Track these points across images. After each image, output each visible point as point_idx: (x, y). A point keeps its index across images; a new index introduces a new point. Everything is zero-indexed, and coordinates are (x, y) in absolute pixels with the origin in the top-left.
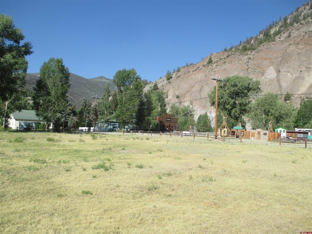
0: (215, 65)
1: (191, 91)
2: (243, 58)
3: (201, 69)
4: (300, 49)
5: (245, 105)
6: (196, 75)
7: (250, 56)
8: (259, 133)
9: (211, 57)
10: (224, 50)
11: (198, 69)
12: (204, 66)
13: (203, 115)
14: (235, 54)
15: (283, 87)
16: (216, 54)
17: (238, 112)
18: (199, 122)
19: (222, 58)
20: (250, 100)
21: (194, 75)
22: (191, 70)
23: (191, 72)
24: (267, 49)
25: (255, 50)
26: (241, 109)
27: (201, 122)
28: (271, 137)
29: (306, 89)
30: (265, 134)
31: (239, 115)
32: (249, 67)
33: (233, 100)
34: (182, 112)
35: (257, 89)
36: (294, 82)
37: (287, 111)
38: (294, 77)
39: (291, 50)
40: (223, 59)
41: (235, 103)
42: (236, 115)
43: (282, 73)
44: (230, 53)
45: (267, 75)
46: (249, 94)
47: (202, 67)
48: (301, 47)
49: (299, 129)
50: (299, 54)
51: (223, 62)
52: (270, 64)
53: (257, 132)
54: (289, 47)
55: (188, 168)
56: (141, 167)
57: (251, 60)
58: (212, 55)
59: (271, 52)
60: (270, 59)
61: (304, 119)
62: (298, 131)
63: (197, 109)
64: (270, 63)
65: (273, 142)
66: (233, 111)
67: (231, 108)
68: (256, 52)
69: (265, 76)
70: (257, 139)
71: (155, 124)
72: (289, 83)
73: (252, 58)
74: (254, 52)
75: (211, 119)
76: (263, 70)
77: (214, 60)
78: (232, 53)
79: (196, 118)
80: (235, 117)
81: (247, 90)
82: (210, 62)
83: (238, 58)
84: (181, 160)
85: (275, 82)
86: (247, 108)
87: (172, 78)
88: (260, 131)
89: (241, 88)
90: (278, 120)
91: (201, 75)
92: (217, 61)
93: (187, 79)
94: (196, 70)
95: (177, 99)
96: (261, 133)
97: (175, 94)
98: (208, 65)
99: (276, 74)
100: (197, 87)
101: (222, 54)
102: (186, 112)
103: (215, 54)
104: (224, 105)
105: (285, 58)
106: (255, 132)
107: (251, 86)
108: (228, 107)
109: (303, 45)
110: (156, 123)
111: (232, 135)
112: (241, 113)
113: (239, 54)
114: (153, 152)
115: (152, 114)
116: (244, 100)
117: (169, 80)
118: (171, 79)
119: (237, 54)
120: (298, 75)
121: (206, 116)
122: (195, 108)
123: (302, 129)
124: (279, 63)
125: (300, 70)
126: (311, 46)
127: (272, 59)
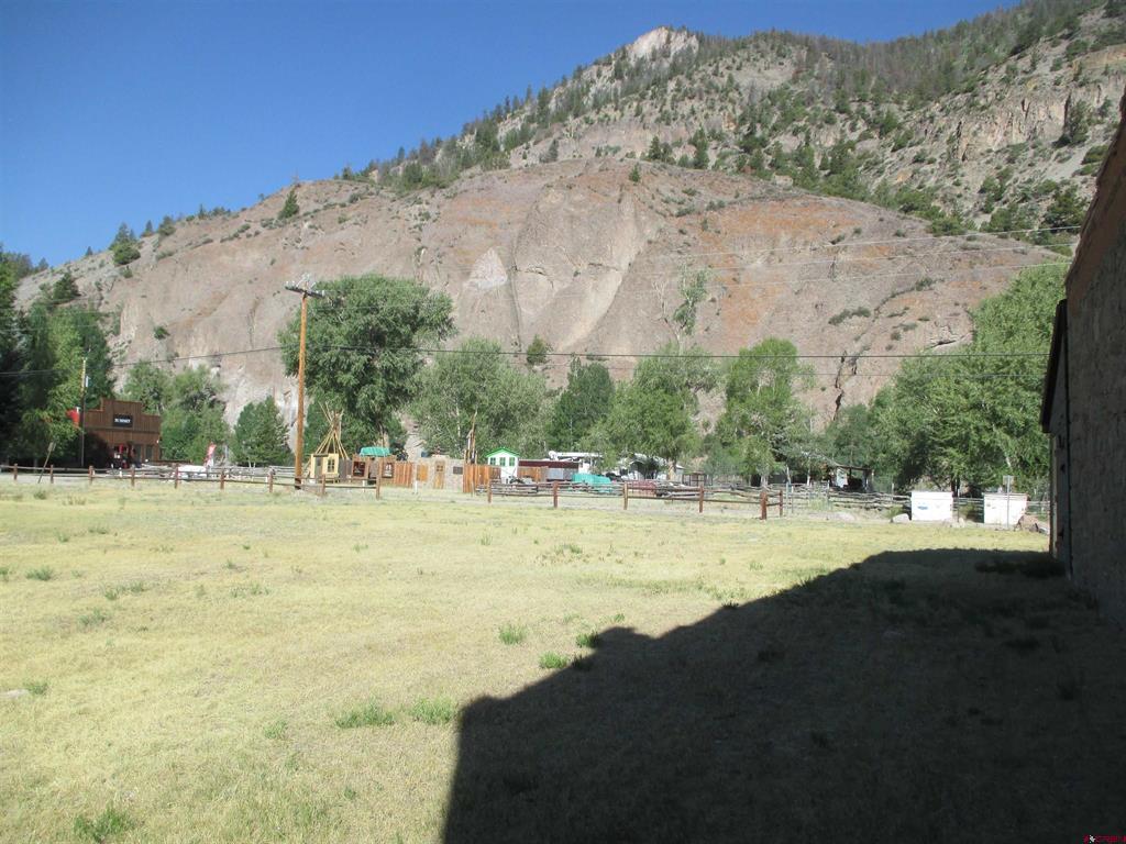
0: (306, 225)
1: (215, 313)
2: (403, 212)
3: (257, 233)
4: (577, 205)
5: (403, 375)
6: (234, 252)
7: (426, 207)
9: (292, 192)
10: (341, 175)
11: (243, 231)
12: (267, 224)
13: (260, 405)
14: (378, 193)
15: (524, 320)
16: (313, 185)
17: (380, 397)
18: (243, 429)
19: (335, 204)
20: (420, 357)
21: (227, 253)
22: (217, 234)
23: (217, 242)
24: (480, 190)
25: (444, 187)
26: (390, 387)
27: (250, 430)
28: (471, 479)
29: (589, 330)
30: (457, 471)
31: (383, 407)
32: (424, 242)
33: (364, 358)
34: (176, 392)
35: (443, 325)
36: (556, 304)
37: (524, 399)
38: (556, 289)
39: (551, 204)
40: (338, 206)
41: (369, 368)
42: (374, 408)
43: (524, 275)
44: (362, 187)
45: (477, 277)
46: (415, 339)
47: (261, 229)
48: (578, 198)
49: (560, 454)
51: (337, 216)
52: (490, 241)
53: (434, 464)
54: (546, 196)
55: (196, 571)
56: (45, 576)
57: (431, 220)
58: (299, 186)
59: (493, 202)
60: (490, 227)
61: (578, 423)
62: (557, 460)
63: (239, 381)
64: (489, 237)
65: (475, 496)
66: (363, 395)
67: (354, 382)
68: (447, 197)
69: (471, 280)
70: (434, 487)
71: (64, 437)
72: (541, 307)
73: (434, 216)
74: (439, 195)
75: (288, 420)
76: (467, 260)
77: (305, 206)
78: (367, 189)
79: (232, 415)
80: (370, 414)
81: (408, 326)
82: (291, 211)
83: (390, 210)
84: (173, 554)
85: (502, 303)
86: (408, 386)
87: (137, 256)
88: (444, 462)
89: (390, 319)
90: (502, 424)
91: (255, 255)
92: (316, 211)
93: (200, 266)
94: (236, 236)
95: (157, 341)
96: (446, 467)
97: (152, 322)
98: (280, 222)
99: (505, 278)
100: (240, 300)
101: (336, 187)
102: (192, 393)
103: (307, 184)
104: (332, 374)
105: (534, 226)
106: (430, 465)
107: (422, 313)
108: (345, 378)
109: (583, 194)
110: (71, 436)
111: (355, 474)
112: (388, 402)
113: (392, 195)
114: (72, 539)
115: (52, 401)
116: (401, 359)
117: (125, 263)
118: (137, 261)
119: (385, 194)
120: (566, 286)
121: (269, 408)
122: (230, 379)
123: (568, 454)
124: (515, 242)
125: (574, 269)
126: (605, 199)
127: (496, 225)
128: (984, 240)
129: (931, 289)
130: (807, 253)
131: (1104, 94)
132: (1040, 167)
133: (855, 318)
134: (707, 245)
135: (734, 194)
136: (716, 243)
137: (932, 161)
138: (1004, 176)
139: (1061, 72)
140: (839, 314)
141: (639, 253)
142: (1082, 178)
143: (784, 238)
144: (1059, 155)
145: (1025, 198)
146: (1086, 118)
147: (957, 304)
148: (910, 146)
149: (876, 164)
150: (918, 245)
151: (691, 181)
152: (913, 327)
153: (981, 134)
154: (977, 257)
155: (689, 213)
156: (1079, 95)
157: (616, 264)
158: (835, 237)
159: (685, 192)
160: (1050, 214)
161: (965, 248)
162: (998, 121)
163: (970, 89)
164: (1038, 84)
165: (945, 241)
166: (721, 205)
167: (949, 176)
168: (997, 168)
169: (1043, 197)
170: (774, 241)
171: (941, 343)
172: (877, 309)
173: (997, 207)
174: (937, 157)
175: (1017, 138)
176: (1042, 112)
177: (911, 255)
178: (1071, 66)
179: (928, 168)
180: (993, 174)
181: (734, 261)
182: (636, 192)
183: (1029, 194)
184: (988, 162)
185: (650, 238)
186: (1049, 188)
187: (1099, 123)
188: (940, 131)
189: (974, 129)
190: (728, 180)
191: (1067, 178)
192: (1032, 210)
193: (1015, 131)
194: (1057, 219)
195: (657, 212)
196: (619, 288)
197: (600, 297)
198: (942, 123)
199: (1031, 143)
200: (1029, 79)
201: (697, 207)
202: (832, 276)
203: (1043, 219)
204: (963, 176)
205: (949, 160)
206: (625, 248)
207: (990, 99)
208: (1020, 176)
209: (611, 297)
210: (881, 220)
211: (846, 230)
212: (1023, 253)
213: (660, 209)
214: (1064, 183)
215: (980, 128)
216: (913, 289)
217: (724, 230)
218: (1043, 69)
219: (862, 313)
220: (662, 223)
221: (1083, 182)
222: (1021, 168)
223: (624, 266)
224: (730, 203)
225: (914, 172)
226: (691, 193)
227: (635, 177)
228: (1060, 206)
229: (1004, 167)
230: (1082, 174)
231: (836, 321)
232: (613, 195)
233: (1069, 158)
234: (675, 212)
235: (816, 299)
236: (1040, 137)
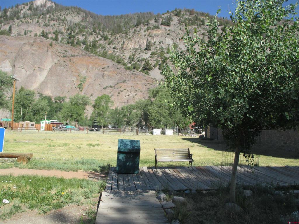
4: (34, 50)
8: (27, 124)
29: (38, 86)
30: (32, 125)
36: (28, 78)
37: (43, 106)
38: (28, 74)
39: (26, 49)
43: (17, 69)
45: (2, 67)
48: (35, 48)
50: (33, 54)
53: (25, 123)
54: (25, 46)
59: (5, 45)
60: (5, 53)
64: (4, 56)
70: (26, 130)
72: (23, 78)
96: (29, 124)
99: (12, 69)
105: (20, 55)
106: (24, 124)
109: (36, 47)
120: (31, 73)
124: (14, 59)
125: (34, 68)
126: (43, 50)
127: (7, 52)
128: (136, 72)
129: (126, 83)
130: (96, 71)
131: (154, 40)
132: (141, 54)
133: (109, 88)
134: (71, 66)
135: (77, 53)
136: (74, 66)
137: (117, 49)
138: (134, 55)
139: (146, 33)
140: (105, 87)
141: (52, 66)
142: (150, 58)
143: (90, 66)
144: (145, 52)
145: (138, 61)
146: (151, 44)
147: (132, 87)
148: (112, 44)
149: (104, 47)
150: (123, 72)
151: (66, 48)
152: (123, 91)
153: (129, 44)
154: (135, 76)
155: (66, 57)
156: (150, 39)
157: (46, 68)
158: (103, 67)
159: (64, 51)
160: (144, 66)
161: (133, 74)
162: (133, 42)
163: (126, 33)
164: (141, 35)
165: (128, 72)
166: (74, 56)
167: (122, 53)
168: (133, 53)
169: (142, 61)
170: (88, 67)
171: (128, 95)
172: (114, 86)
173: (132, 63)
174: (119, 48)
175: (137, 47)
176: (142, 42)
177: (121, 74)
178: (148, 32)
179: (116, 50)
180: (132, 54)
181: (78, 71)
182: (52, 49)
183: (139, 60)
184: (130, 51)
185: (55, 62)
186: (143, 60)
187: (153, 46)
188: (119, 42)
189: (127, 43)
190: (75, 49)
191: (148, 58)
192: (140, 64)
193: (136, 45)
194: (146, 67)
195: (57, 55)
196: (47, 75)
197: (41, 77)
198: (120, 40)
199: (139, 48)
200: (139, 33)
201: (68, 55)
202: (103, 77)
203: (143, 67)
204: (125, 54)
205: (121, 49)
206: (49, 64)
207: (131, 36)
208: (137, 56)
209: (44, 77)
210: (114, 65)
211: (106, 66)
212: (145, 76)
213: (58, 54)
214: (147, 59)
215: (129, 43)
216: (122, 82)
217: (75, 62)
218: (142, 31)
219: (111, 87)
220: (59, 58)
221: (151, 59)
222: (137, 54)
223: (48, 69)
224: (77, 56)
225: (114, 51)
226: (66, 51)
227: (51, 45)
228: (146, 64)
229: (134, 53)
230: (150, 57)
231: (105, 88)
232: (45, 49)
233: (148, 53)
234: (62, 56)
235: (99, 83)
236: (141, 47)
